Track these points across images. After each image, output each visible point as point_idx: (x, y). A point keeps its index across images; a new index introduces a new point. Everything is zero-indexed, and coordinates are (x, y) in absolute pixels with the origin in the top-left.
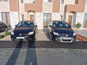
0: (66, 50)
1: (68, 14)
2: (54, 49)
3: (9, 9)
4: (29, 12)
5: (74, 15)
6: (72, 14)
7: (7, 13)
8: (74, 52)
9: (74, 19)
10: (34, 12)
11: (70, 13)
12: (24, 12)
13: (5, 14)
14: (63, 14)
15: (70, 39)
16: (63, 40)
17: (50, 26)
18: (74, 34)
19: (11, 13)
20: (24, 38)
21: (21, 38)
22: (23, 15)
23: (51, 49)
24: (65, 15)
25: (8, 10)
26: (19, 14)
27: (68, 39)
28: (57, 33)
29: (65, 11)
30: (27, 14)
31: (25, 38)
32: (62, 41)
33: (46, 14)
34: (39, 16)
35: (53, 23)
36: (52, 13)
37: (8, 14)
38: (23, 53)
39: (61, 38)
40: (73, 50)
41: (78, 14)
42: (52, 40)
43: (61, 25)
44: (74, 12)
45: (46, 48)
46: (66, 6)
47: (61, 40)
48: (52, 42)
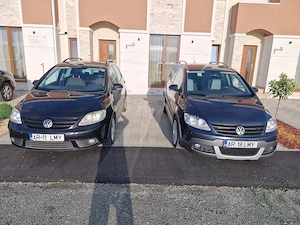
0: (234, 197)
1: (242, 39)
2: (185, 187)
3: (18, 12)
4: (94, 27)
5: (263, 43)
6: (255, 41)
7: (12, 31)
8: (271, 207)
9: (261, 57)
10: (116, 28)
11: (247, 34)
12: (78, 28)
13: (5, 32)
14: (225, 37)
15: (255, 145)
16: (224, 150)
17: (173, 87)
18: (271, 126)
19: (27, 30)
20: (63, 139)
21: (49, 138)
22: (73, 41)
23: (175, 188)
24: (230, 41)
25: (15, 18)
26: (58, 35)
27: (245, 144)
28: (201, 121)
29: (232, 29)
30: (88, 34)
31: (66, 138)
32: (219, 154)
33: (160, 38)
34: (133, 45)
35: (186, 73)
36: (183, 33)
37: (15, 34)
38: (51, 209)
39: (217, 143)
40: (264, 195)
41: (278, 41)
42: (178, 147)
43: (216, 85)
44: (264, 34)
45: (153, 186)
46: (235, 10)
47: (217, 149)
48: (181, 151)
